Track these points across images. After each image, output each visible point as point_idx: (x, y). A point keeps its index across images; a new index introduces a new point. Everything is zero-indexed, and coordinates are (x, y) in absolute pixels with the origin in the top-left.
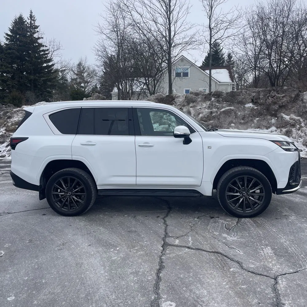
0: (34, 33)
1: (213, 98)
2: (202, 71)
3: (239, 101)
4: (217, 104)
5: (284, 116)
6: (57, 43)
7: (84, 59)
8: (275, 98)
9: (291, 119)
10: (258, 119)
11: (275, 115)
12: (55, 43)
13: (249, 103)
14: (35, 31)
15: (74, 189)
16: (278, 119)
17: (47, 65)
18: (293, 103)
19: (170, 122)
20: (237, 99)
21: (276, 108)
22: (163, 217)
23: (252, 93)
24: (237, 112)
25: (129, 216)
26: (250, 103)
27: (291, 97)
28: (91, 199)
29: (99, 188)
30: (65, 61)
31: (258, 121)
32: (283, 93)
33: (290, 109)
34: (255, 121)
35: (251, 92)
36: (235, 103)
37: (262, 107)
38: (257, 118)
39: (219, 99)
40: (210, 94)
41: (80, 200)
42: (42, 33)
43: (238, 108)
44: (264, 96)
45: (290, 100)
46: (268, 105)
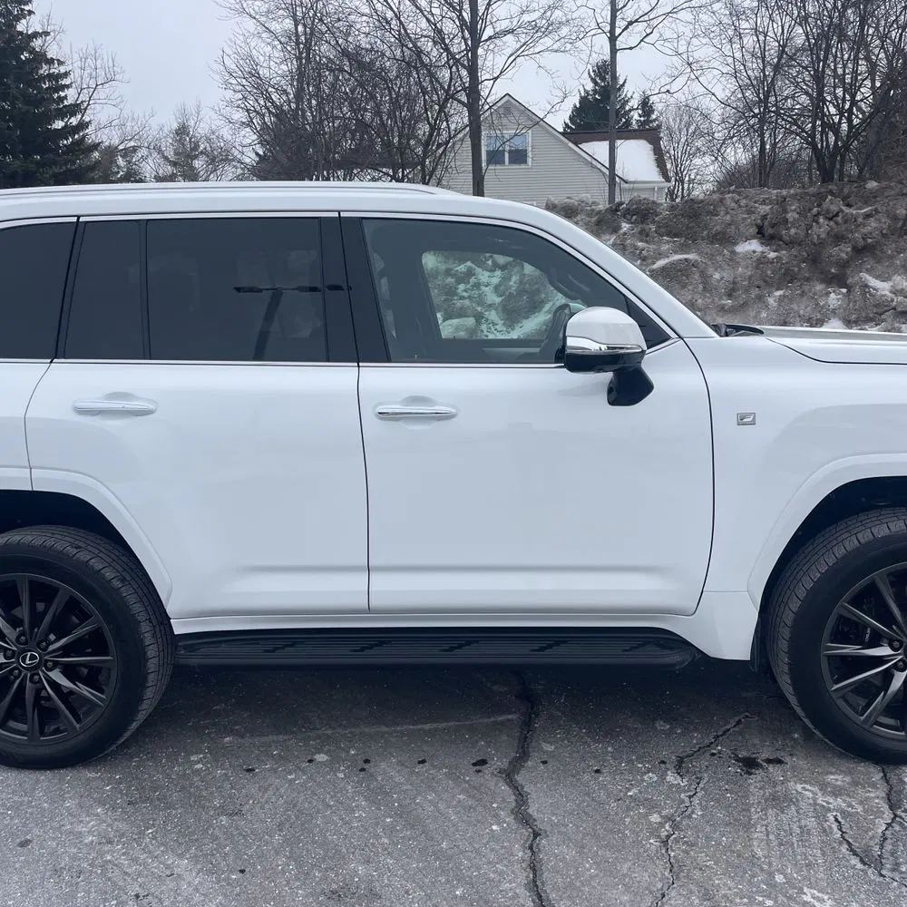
0: (18, 18)
1: (624, 225)
2: (571, 145)
3: (716, 235)
4: (640, 244)
5: (873, 282)
6: (105, 59)
7: (191, 109)
8: (839, 219)
9: (895, 292)
10: (780, 293)
11: (839, 280)
12: (99, 62)
13: (747, 239)
14: (22, 10)
15: (52, 637)
16: (849, 291)
17: (66, 126)
18: (900, 236)
19: (479, 309)
20: (706, 227)
21: (844, 255)
22: (504, 764)
23: (757, 205)
24: (711, 270)
25: (335, 760)
26: (753, 237)
27: (895, 218)
28: (142, 684)
29: (178, 629)
30: (133, 119)
31: (781, 299)
32: (866, 203)
33: (891, 257)
34: (771, 301)
35: (755, 202)
36: (703, 239)
37: (794, 252)
38: (777, 290)
39: (647, 227)
40: (615, 209)
41: (84, 690)
42: (57, 28)
43: (712, 257)
44: (802, 213)
45: (889, 227)
46: (815, 244)
